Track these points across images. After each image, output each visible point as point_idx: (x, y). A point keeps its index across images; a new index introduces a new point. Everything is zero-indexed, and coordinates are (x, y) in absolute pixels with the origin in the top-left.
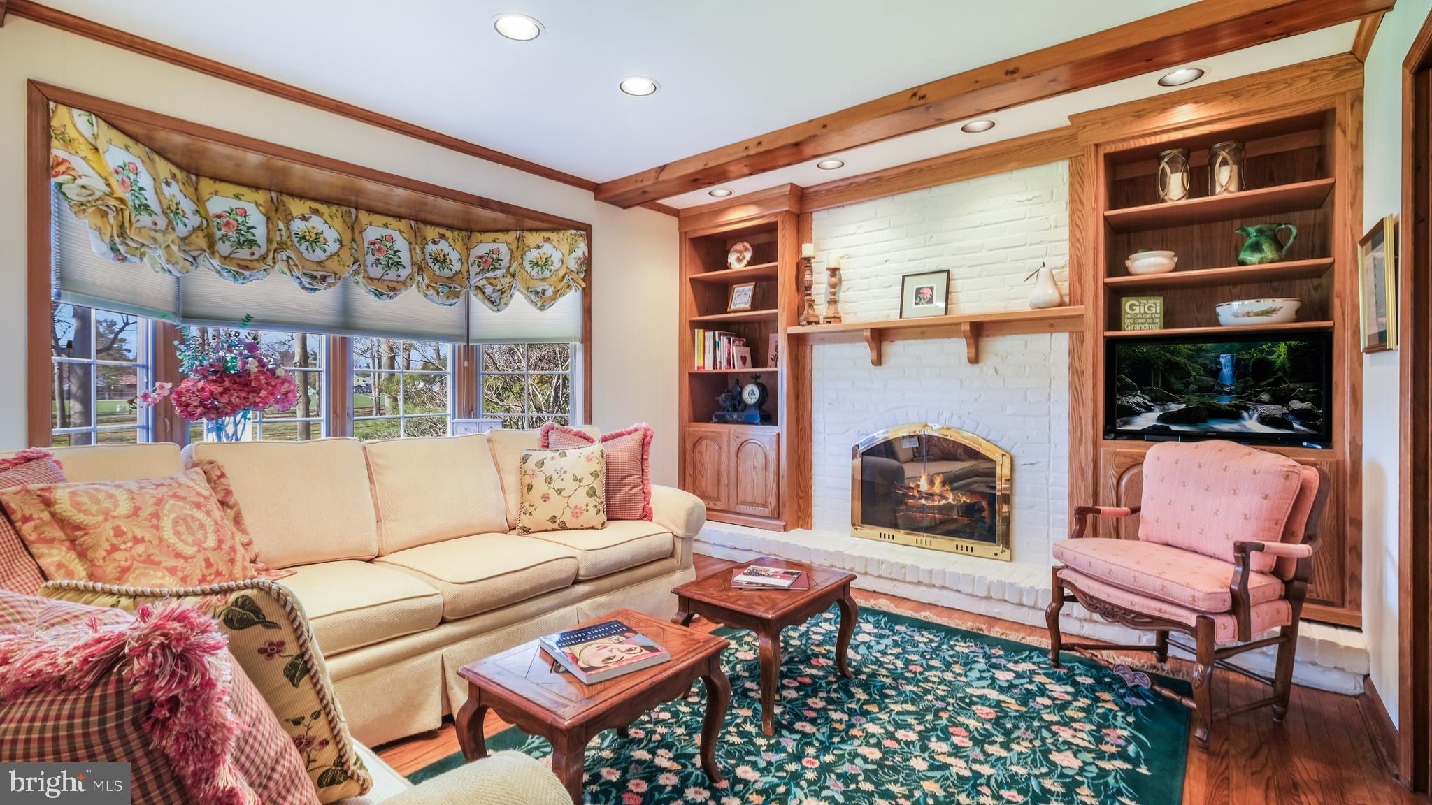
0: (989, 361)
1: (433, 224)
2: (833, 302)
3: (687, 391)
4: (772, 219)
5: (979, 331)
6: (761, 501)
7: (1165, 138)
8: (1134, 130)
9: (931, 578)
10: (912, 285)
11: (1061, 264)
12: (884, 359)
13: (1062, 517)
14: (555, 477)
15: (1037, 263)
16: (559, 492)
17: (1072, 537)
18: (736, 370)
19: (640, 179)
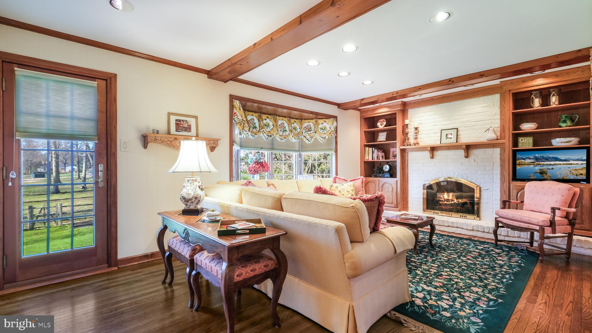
0: (472, 158)
1: (293, 118)
2: (416, 138)
3: (363, 167)
4: (394, 112)
5: (468, 148)
6: (391, 202)
7: (533, 88)
8: (523, 86)
9: (453, 224)
10: (444, 133)
11: (497, 126)
12: (434, 157)
13: (498, 206)
14: (341, 191)
15: (489, 126)
16: (343, 195)
17: (502, 209)
18: (380, 160)
19: (355, 102)
